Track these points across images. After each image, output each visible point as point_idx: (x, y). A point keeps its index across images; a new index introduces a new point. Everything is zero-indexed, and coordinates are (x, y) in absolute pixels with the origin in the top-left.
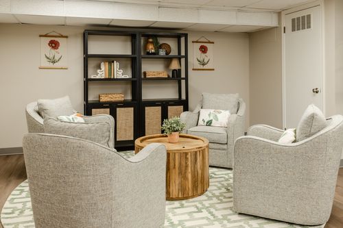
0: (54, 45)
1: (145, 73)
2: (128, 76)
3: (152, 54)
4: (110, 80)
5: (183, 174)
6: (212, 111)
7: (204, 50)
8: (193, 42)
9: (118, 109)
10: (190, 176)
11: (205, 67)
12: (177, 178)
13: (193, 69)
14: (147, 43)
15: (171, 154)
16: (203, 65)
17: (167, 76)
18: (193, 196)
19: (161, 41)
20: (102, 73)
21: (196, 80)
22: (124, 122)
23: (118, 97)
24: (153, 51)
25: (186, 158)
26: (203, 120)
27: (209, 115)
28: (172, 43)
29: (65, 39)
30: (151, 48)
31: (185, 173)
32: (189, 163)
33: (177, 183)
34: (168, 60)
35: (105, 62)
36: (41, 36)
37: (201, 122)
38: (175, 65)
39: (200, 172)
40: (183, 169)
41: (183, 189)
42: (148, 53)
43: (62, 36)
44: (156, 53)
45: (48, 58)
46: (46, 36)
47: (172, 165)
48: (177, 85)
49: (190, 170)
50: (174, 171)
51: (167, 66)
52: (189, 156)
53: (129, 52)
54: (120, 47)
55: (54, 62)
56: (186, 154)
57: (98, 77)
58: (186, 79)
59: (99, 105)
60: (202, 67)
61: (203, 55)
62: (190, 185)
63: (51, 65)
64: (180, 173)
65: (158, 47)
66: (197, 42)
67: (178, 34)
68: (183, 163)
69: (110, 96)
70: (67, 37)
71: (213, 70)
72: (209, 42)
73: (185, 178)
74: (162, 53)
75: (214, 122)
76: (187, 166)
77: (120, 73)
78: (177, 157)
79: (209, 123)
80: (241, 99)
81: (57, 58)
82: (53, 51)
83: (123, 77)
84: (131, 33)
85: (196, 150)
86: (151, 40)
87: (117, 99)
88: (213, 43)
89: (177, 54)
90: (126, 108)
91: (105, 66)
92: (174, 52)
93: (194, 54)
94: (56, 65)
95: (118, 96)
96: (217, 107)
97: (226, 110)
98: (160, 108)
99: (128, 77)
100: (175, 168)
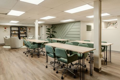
0: (5, 28)
2: (18, 33)
4: (15, 34)
7: (30, 29)
8: (28, 28)
14: (21, 28)
21: (28, 33)
28: (25, 28)
29: (7, 27)
30: (21, 29)
34: (24, 31)
36: (3, 27)
38: (25, 31)
44: (22, 30)
51: (24, 32)
53: (18, 30)
54: (17, 29)
58: (27, 33)
63: (5, 31)
65: (23, 29)
67: (26, 27)
71: (31, 32)
74: (23, 30)
84: (18, 27)
91: (14, 32)
92: (25, 30)
93: (28, 30)
98: (23, 37)
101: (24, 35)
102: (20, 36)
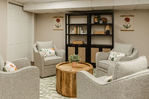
0: (58, 21)
1: (94, 32)
3: (97, 23)
5: (68, 84)
7: (127, 20)
9: (79, 48)
10: (71, 86)
11: (128, 29)
12: (65, 85)
13: (121, 30)
15: (62, 73)
17: (104, 34)
23: (80, 43)
24: (97, 21)
26: (110, 57)
27: (113, 55)
29: (62, 18)
31: (69, 84)
32: (71, 79)
33: (65, 88)
35: (75, 27)
36: (54, 17)
41: (68, 92)
42: (95, 23)
43: (61, 17)
45: (56, 26)
46: (55, 17)
47: (62, 78)
48: (112, 38)
49: (71, 83)
52: (71, 75)
54: (83, 20)
57: (72, 34)
60: (126, 29)
61: (127, 23)
63: (57, 28)
64: (66, 83)
65: (99, 19)
66: (123, 16)
68: (68, 78)
69: (77, 42)
71: (133, 31)
72: (131, 16)
73: (69, 86)
74: (101, 22)
75: (115, 59)
76: (70, 81)
77: (82, 32)
79: (113, 59)
81: (59, 26)
82: (58, 23)
83: (83, 34)
85: (76, 73)
86: (96, 16)
88: (133, 16)
89: (111, 23)
90: (82, 48)
92: (109, 20)
94: (59, 28)
95: (80, 42)
97: (123, 53)
98: (98, 48)
99: (85, 34)
100: (64, 80)
101: (107, 42)
102: (92, 43)
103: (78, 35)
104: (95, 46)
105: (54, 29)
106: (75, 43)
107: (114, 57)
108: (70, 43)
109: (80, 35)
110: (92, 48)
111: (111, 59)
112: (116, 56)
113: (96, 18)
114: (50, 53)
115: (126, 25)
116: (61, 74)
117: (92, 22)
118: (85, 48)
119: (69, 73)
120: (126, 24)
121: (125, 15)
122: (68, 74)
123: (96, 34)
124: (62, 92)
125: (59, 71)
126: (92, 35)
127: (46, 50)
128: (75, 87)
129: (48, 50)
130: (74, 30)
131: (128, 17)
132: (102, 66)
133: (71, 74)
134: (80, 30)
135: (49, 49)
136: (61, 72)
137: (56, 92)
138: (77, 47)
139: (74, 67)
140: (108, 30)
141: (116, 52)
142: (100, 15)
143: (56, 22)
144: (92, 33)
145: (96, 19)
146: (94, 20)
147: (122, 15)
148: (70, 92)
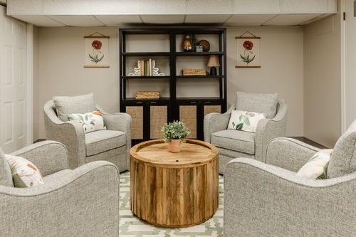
0: (97, 45)
1: (182, 71)
3: (189, 51)
4: (145, 78)
5: (173, 196)
6: (244, 113)
7: (248, 46)
8: (236, 38)
9: (151, 107)
10: (182, 199)
11: (250, 64)
12: (165, 200)
13: (236, 67)
14: (184, 40)
15: (157, 169)
16: (248, 62)
17: (205, 74)
18: (186, 226)
19: (200, 38)
20: (138, 71)
22: (157, 120)
23: (153, 95)
24: (190, 48)
25: (178, 177)
26: (233, 123)
27: (240, 118)
28: (213, 42)
29: (107, 39)
30: (188, 46)
31: (176, 194)
32: (181, 182)
33: (165, 206)
35: (141, 60)
36: (85, 37)
37: (230, 125)
38: (213, 62)
39: (197, 194)
40: (173, 189)
41: (172, 214)
42: (185, 50)
43: (104, 37)
44: (193, 50)
45: (92, 58)
46: (90, 37)
47: (158, 183)
49: (182, 191)
50: (161, 191)
52: (181, 174)
55: (97, 61)
56: (177, 170)
57: (134, 75)
58: (225, 76)
59: (134, 103)
60: (246, 64)
61: (248, 51)
62: (182, 210)
63: (94, 64)
64: (169, 194)
65: (195, 44)
66: (241, 38)
67: (217, 29)
68: (173, 182)
69: (145, 93)
70: (108, 37)
71: (259, 67)
72: (255, 38)
73: (175, 201)
74: (199, 49)
75: (244, 126)
76: (178, 186)
77: (156, 71)
78: (165, 173)
79: (239, 128)
80: (282, 101)
81: (99, 57)
82: (96, 51)
83: (159, 75)
85: (192, 166)
86: (188, 37)
87: (153, 97)
88: (259, 38)
89: (218, 51)
90: (160, 107)
91: (141, 64)
92: (214, 48)
94: (99, 64)
95: (154, 93)
96: (251, 109)
97: (261, 112)
98: (196, 106)
99: (164, 75)
100: (162, 187)
101: (210, 92)
102: (178, 96)
103: (149, 77)
104: (188, 102)
105: (86, 65)
106: (140, 97)
107: (242, 121)
108: (127, 97)
109: (152, 77)
110: (181, 107)
111: (235, 128)
112: (247, 119)
113: (188, 39)
114: (92, 123)
115: (246, 56)
116: (155, 172)
117: (178, 50)
118: (166, 107)
119: (177, 167)
120: (246, 53)
121: (244, 36)
122: (175, 171)
123: (187, 75)
124: (156, 219)
125: (146, 167)
126: (179, 77)
127: (84, 116)
128: (190, 200)
129: (86, 117)
130: (139, 67)
131: (250, 40)
132: (224, 145)
133: (182, 171)
134: (153, 67)
135: (88, 114)
136: (153, 169)
137: (135, 220)
138: (146, 105)
139: (176, 151)
140: (213, 67)
141: (246, 112)
142: (196, 35)
143: (93, 48)
144: (178, 74)
145: (188, 43)
146: (183, 45)
147: (239, 36)
148: (178, 215)
